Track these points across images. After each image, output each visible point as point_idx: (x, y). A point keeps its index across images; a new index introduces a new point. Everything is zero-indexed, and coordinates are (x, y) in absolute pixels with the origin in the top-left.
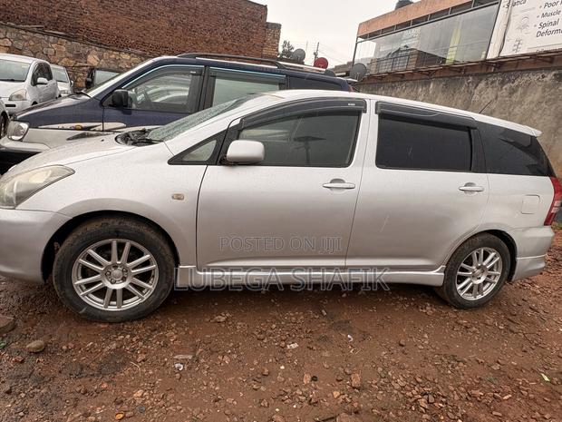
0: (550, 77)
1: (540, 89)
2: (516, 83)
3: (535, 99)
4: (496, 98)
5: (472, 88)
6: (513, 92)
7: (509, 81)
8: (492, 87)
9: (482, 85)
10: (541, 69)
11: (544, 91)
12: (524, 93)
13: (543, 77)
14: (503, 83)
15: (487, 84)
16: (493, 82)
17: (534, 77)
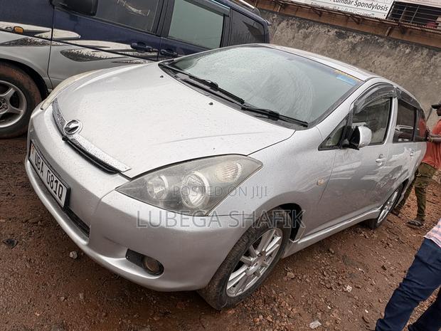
0: (333, 32)
1: (325, 40)
2: (309, 30)
3: (321, 47)
4: (294, 38)
5: (275, 24)
6: (306, 36)
7: (304, 27)
8: (291, 29)
9: (284, 24)
10: (328, 24)
11: (327, 42)
12: (314, 40)
13: (329, 31)
14: (299, 27)
15: (288, 24)
16: (292, 24)
17: (322, 30)
